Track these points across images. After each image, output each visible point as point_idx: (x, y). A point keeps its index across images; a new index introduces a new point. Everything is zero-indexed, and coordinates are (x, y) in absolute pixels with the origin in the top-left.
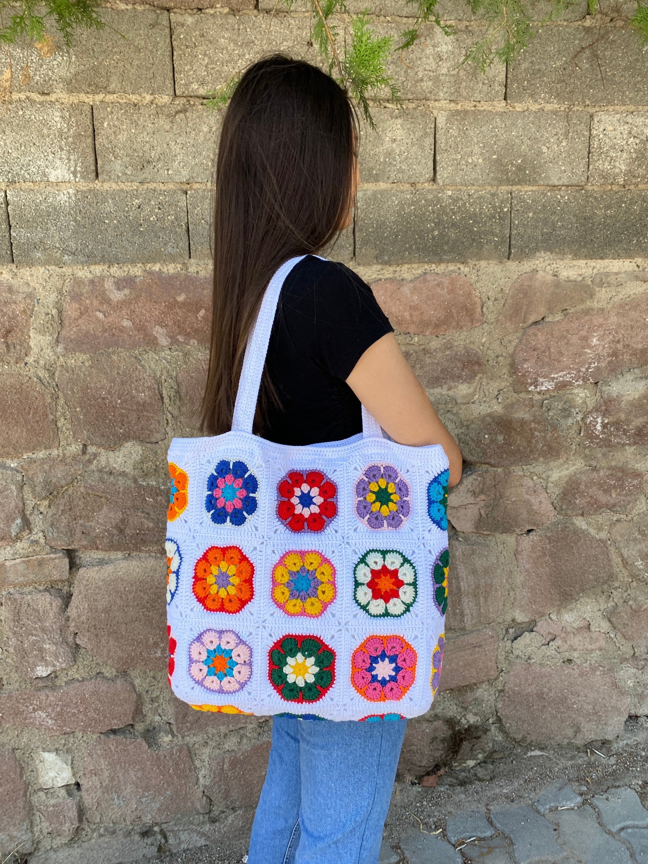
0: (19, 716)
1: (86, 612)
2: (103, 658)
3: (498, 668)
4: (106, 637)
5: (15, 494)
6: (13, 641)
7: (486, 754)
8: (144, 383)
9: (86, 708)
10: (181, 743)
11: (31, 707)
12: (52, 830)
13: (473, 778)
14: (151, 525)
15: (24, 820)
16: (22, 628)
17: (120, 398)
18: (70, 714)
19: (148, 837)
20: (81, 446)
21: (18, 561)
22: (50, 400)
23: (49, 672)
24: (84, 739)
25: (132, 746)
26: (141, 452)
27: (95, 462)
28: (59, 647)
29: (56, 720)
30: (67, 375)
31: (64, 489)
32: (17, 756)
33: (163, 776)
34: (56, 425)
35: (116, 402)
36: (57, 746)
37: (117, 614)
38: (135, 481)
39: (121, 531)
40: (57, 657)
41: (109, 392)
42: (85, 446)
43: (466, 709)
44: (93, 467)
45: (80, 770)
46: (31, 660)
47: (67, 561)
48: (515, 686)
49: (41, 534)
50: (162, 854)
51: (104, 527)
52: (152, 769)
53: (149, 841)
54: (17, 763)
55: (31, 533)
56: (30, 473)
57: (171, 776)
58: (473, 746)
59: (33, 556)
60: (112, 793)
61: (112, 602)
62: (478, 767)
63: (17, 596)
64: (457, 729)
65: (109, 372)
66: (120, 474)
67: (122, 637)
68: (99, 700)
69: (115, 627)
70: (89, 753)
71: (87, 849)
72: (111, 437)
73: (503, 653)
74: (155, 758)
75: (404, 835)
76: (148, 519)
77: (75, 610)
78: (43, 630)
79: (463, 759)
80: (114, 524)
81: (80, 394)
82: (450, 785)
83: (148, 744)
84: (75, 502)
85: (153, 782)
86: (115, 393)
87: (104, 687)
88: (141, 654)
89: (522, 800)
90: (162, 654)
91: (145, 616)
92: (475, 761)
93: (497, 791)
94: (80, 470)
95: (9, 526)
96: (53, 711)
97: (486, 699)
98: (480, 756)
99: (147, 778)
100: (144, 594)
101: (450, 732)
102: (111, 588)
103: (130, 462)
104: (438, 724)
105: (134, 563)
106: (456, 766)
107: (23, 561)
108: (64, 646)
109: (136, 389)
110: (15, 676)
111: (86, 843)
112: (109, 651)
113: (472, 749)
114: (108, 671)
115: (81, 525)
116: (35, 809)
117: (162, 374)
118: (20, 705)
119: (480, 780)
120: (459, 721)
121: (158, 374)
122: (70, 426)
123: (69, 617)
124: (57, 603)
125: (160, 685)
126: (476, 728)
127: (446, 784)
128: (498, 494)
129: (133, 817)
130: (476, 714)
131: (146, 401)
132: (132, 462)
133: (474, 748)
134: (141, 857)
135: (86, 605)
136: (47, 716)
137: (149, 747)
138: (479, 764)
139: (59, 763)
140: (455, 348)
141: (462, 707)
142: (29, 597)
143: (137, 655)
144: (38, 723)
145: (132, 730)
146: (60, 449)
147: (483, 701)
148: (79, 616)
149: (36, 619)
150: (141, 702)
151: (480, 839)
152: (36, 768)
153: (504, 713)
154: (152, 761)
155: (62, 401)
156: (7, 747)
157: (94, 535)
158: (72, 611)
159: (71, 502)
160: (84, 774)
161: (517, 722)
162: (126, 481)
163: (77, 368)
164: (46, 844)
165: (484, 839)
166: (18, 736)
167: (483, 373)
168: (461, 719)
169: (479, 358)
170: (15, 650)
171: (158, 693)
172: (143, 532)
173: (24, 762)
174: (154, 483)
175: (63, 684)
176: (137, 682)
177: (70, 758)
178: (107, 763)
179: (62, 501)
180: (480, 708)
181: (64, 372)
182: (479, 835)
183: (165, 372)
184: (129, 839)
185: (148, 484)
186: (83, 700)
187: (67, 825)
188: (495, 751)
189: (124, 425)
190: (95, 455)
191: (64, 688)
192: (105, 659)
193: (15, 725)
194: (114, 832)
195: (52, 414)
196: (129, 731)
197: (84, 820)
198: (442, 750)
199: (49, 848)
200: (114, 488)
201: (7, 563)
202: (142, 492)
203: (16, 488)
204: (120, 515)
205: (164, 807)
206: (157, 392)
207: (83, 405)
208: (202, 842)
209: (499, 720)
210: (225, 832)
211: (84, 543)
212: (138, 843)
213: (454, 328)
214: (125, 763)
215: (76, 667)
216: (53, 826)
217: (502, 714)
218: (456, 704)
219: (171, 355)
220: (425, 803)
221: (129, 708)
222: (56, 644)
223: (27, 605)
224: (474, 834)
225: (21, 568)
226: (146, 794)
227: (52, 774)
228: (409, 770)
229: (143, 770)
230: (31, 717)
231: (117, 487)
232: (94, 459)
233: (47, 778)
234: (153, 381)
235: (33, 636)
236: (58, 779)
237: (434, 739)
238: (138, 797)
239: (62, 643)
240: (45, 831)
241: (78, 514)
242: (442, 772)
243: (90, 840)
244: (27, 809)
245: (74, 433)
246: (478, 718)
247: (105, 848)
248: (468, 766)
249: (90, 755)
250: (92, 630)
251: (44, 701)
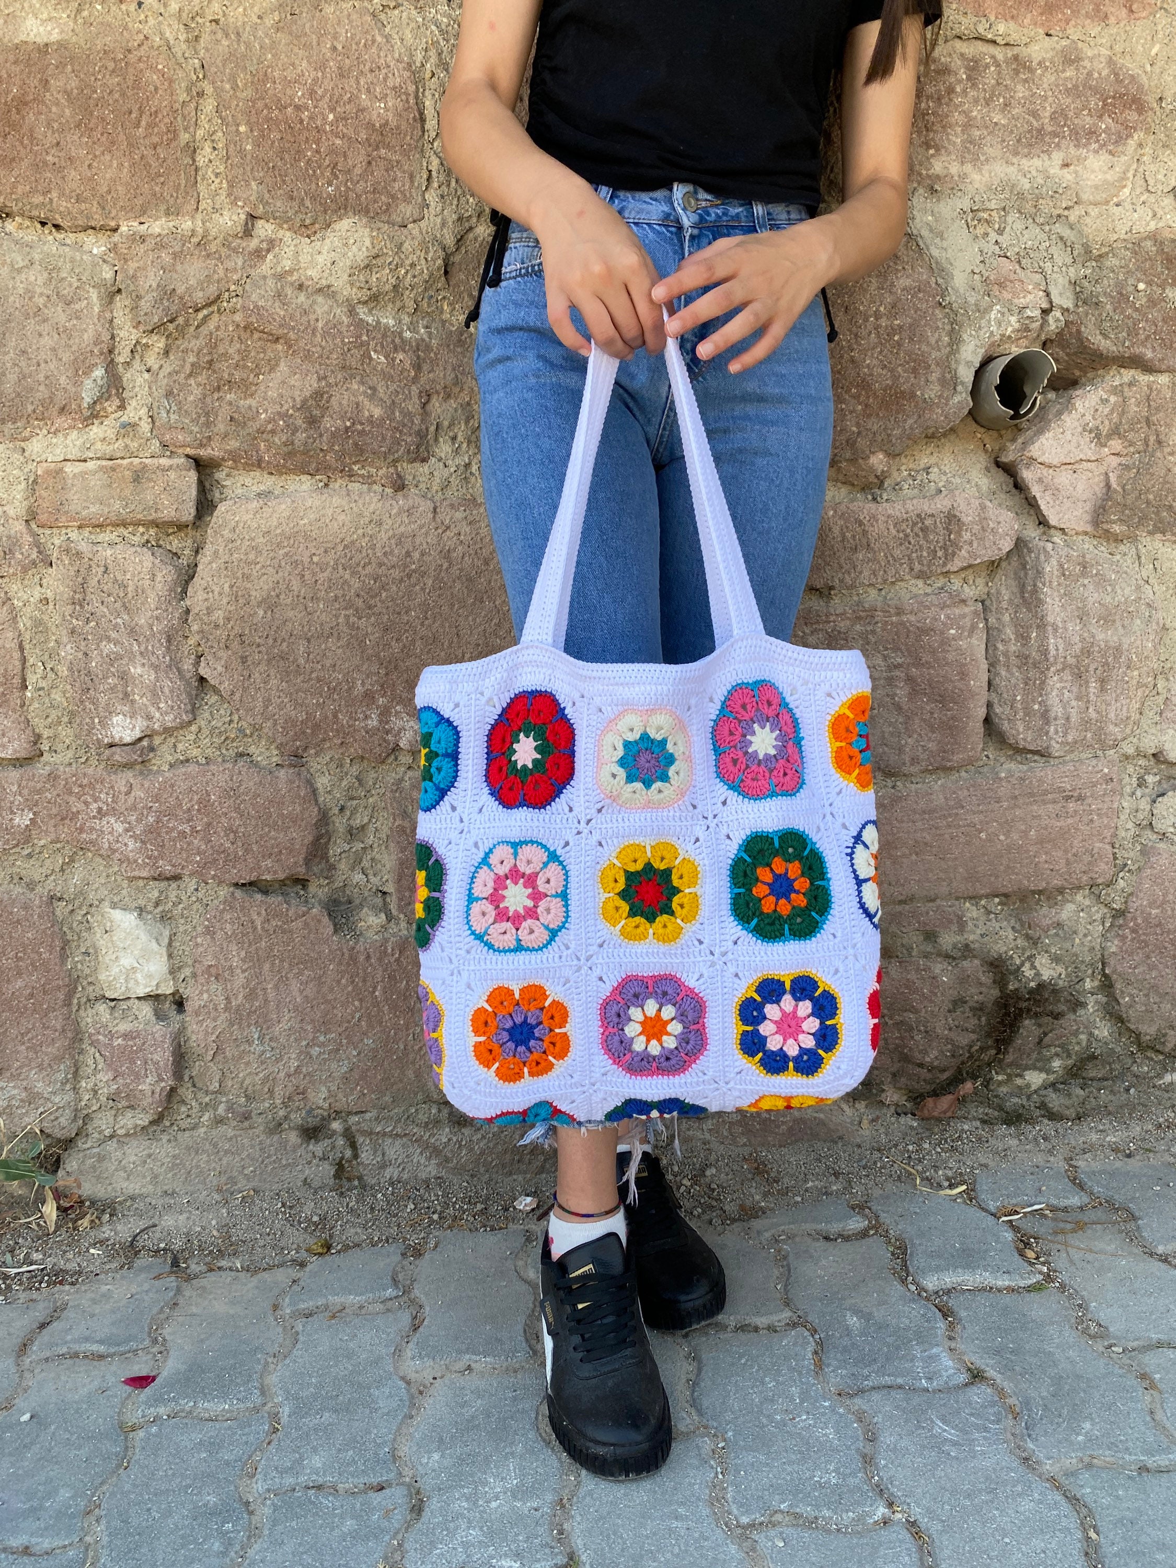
0: (67, 821)
1: (225, 601)
2: (253, 715)
3: (1115, 858)
4: (262, 667)
5: (96, 310)
6: (68, 651)
7: (1070, 1062)
8: (385, 79)
9: (209, 824)
10: (406, 932)
11: (95, 805)
12: (118, 1092)
13: (1038, 1112)
14: (377, 412)
15: (59, 1059)
16: (88, 621)
17: (332, 110)
18: (175, 834)
19: (317, 1141)
20: (243, 217)
21: (91, 465)
22: (183, 97)
23: (137, 734)
24: (200, 895)
25: (299, 924)
26: (368, 243)
27: (270, 256)
28: (162, 675)
29: (143, 842)
30: (225, 43)
31: (200, 315)
32: (58, 913)
33: (361, 1000)
34: (194, 161)
35: (324, 119)
36: (142, 902)
37: (291, 614)
38: (352, 312)
39: (313, 422)
40: (155, 695)
41: (312, 93)
42: (252, 217)
43: (1035, 944)
44: (265, 267)
45: (186, 965)
46: (103, 699)
47: (193, 476)
48: (1152, 904)
49: (143, 412)
50: (344, 1182)
51: (278, 407)
52: (339, 982)
53: (318, 1148)
54: (56, 928)
55: (122, 407)
56: (132, 265)
57: (376, 1004)
58: (1045, 1034)
59: (123, 458)
60: (249, 1026)
61: (283, 587)
62: (1050, 1090)
63: (83, 547)
64: (1011, 987)
65: (314, 43)
66: (320, 290)
67: (298, 672)
68: (237, 809)
69: (285, 644)
70: (207, 927)
71: (188, 1148)
72: (308, 203)
73: (1130, 825)
74: (347, 956)
75: (877, 1192)
76: (372, 398)
77: (201, 595)
78: (132, 632)
79: (1018, 1066)
80: (298, 399)
81: (249, 93)
82: (984, 1122)
83: (335, 925)
84: (221, 350)
85: (338, 1012)
86: (323, 97)
87: (250, 782)
88: (335, 716)
89: (1151, 1155)
90: (380, 722)
91: (352, 627)
92: (1044, 1076)
93: (1094, 1137)
94: (235, 270)
95: (78, 384)
96: (139, 820)
97: (1081, 929)
98: (1056, 1064)
99: (327, 1002)
100: (353, 573)
101: (996, 993)
102: (282, 552)
103: (344, 264)
104: (971, 966)
105: (336, 501)
106: (1000, 1084)
107: (101, 468)
108: (173, 675)
109: (368, 91)
110: (66, 734)
111: (187, 1134)
112: (267, 702)
113: (1040, 1042)
114: (261, 754)
115: (230, 404)
116: (87, 1041)
117: (426, 58)
118: (72, 799)
119: (1053, 1116)
120: (1019, 968)
121: (419, 57)
122: (222, 168)
123: (188, 611)
124: (166, 575)
125: (371, 800)
126: (1055, 992)
127: (975, 1119)
128: (1152, 438)
129: (290, 1089)
130: (1056, 959)
131: (387, 123)
132: (348, 263)
133: (1047, 1040)
134: (300, 1184)
135: (226, 586)
136: (127, 830)
137: (336, 931)
138: (1053, 1085)
139: (144, 937)
140: (1086, 63)
141: (1028, 937)
142: (109, 552)
143: (326, 717)
144: (106, 846)
145: (302, 892)
146: (199, 216)
147: (1075, 932)
148: (209, 611)
149: (118, 605)
150: (327, 831)
151: (1054, 1209)
152: (94, 947)
153: (1119, 969)
154: (340, 963)
155: (209, 105)
156: (39, 889)
157: (257, 425)
158: (197, 597)
159: (213, 345)
160: (194, 975)
161: (1147, 995)
162: (331, 307)
163: (248, 29)
164: (103, 1123)
165: (1065, 1210)
166: (62, 870)
167: (1148, 131)
168: (1022, 964)
169: (1140, 87)
170: (70, 669)
171: (366, 820)
172: (359, 427)
173: (71, 928)
174: (391, 322)
175: (166, 767)
176: (322, 782)
177: (167, 933)
178: (243, 954)
179: (195, 344)
180: (1068, 945)
181: (220, 35)
182: (1054, 1201)
183: (433, 53)
184: (276, 1138)
185: (378, 322)
186: (204, 803)
187: (148, 1080)
188: (1093, 1057)
189: (337, 178)
190: (272, 243)
191: (167, 774)
192: (259, 720)
193: (57, 841)
194: (246, 1117)
195: (186, 129)
196: (297, 893)
197: (186, 1078)
198: (973, 1032)
199: (107, 1133)
200: (305, 318)
201: (69, 468)
202: (365, 338)
203: (100, 298)
204: (312, 383)
205: (356, 1075)
206: (412, 101)
207: (253, 119)
208: (431, 1169)
209: (1107, 985)
210: (482, 1153)
211: (233, 444)
212: (294, 1151)
213: (1087, 16)
214: (282, 961)
215: (194, 728)
216: (121, 1081)
217: (1114, 971)
218: (1013, 928)
219: (449, 16)
220: (926, 1146)
221: (301, 837)
222: (156, 668)
223: (102, 569)
224: (1043, 1200)
225: (95, 482)
226: (322, 1039)
227: (127, 961)
228: (894, 1075)
229: (319, 981)
230: (92, 829)
231: (312, 317)
232: (268, 251)
233: (115, 970)
234: (407, 74)
235: (109, 641)
236: (139, 976)
237: (958, 1002)
238: (304, 1043)
239: (169, 666)
240: (104, 1092)
241: (226, 376)
242: (968, 1087)
243: (195, 1127)
244: (69, 1035)
245: (231, 186)
246: (1060, 969)
247: (226, 1152)
248: (1028, 1086)
249: (209, 932)
250: (235, 645)
251: (122, 797)
